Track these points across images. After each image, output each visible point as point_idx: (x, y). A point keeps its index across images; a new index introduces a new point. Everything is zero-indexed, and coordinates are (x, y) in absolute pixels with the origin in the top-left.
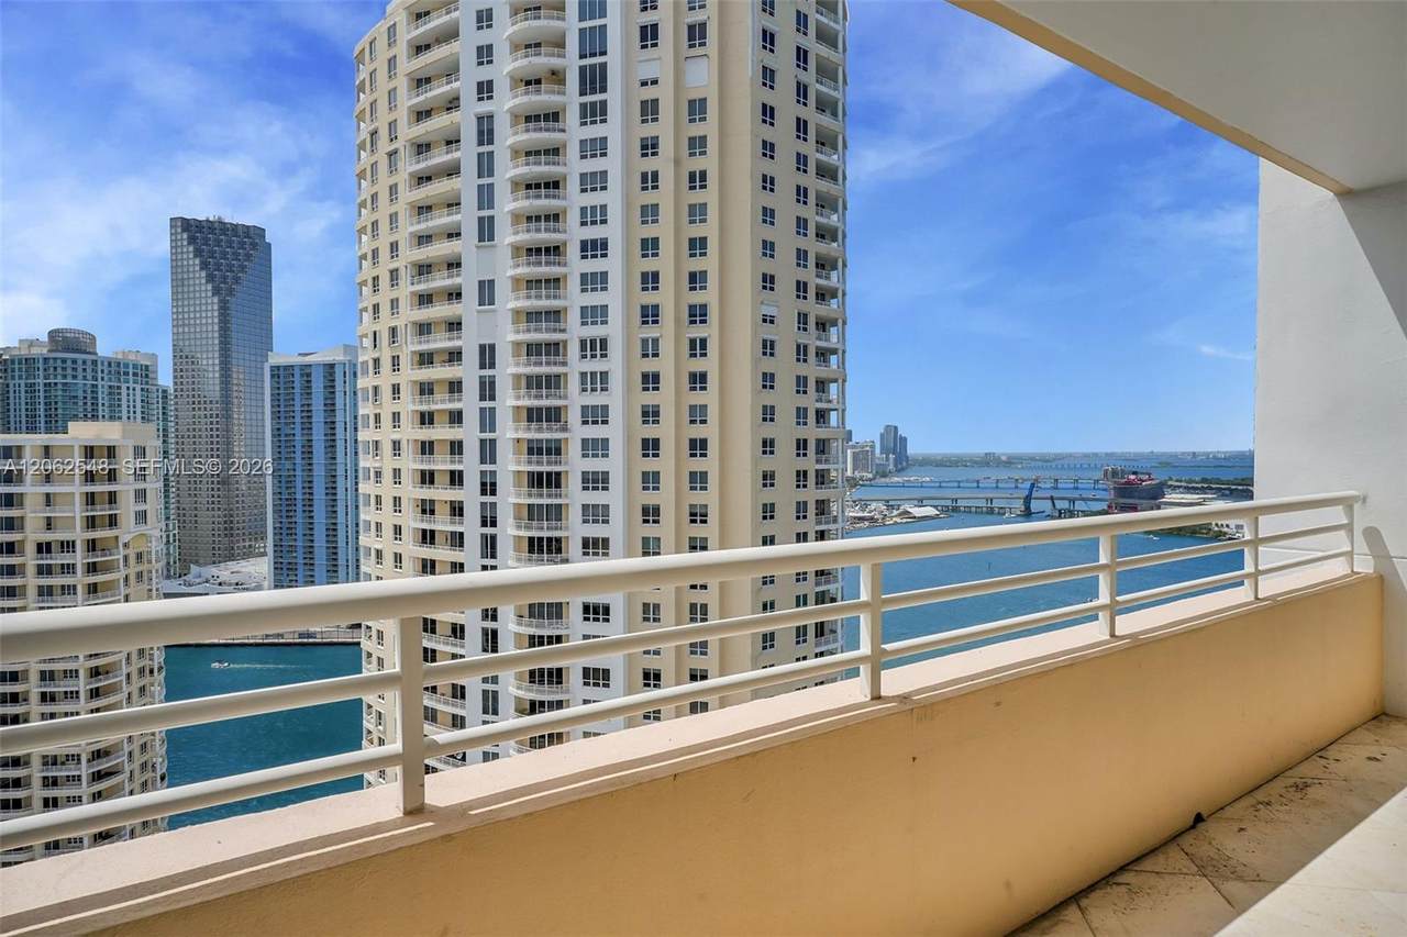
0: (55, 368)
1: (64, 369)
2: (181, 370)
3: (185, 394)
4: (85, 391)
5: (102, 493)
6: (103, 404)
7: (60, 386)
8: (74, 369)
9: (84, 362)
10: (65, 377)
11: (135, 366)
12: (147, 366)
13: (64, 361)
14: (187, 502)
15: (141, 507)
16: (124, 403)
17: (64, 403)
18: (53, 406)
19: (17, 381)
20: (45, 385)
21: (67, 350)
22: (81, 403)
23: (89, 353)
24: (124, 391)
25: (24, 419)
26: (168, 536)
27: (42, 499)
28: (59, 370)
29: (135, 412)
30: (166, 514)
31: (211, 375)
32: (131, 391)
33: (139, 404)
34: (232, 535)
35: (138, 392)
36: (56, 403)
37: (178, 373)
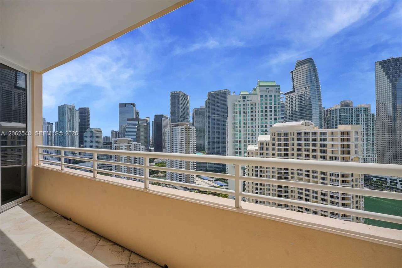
0: (342, 111)
1: (344, 111)
2: (379, 108)
3: (380, 115)
4: (350, 117)
5: (346, 144)
6: (354, 120)
7: (343, 116)
8: (347, 111)
9: (349, 109)
10: (344, 113)
11: (364, 108)
12: (367, 108)
13: (344, 109)
14: (380, 149)
15: (357, 149)
16: (360, 119)
17: (344, 120)
18: (341, 121)
19: (333, 116)
20: (340, 116)
21: (345, 106)
22: (348, 120)
23: (351, 106)
24: (360, 116)
25: (334, 125)
26: (373, 159)
27: (331, 146)
28: (343, 112)
29: (363, 122)
30: (373, 152)
31: (389, 108)
32: (362, 116)
33: (365, 119)
34: (396, 160)
35: (365, 116)
36: (342, 120)
37: (378, 109)
